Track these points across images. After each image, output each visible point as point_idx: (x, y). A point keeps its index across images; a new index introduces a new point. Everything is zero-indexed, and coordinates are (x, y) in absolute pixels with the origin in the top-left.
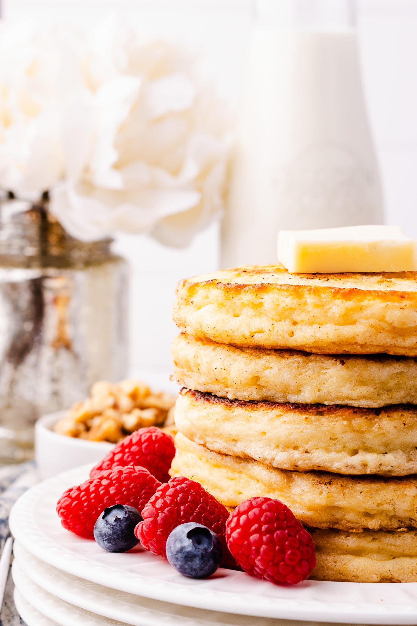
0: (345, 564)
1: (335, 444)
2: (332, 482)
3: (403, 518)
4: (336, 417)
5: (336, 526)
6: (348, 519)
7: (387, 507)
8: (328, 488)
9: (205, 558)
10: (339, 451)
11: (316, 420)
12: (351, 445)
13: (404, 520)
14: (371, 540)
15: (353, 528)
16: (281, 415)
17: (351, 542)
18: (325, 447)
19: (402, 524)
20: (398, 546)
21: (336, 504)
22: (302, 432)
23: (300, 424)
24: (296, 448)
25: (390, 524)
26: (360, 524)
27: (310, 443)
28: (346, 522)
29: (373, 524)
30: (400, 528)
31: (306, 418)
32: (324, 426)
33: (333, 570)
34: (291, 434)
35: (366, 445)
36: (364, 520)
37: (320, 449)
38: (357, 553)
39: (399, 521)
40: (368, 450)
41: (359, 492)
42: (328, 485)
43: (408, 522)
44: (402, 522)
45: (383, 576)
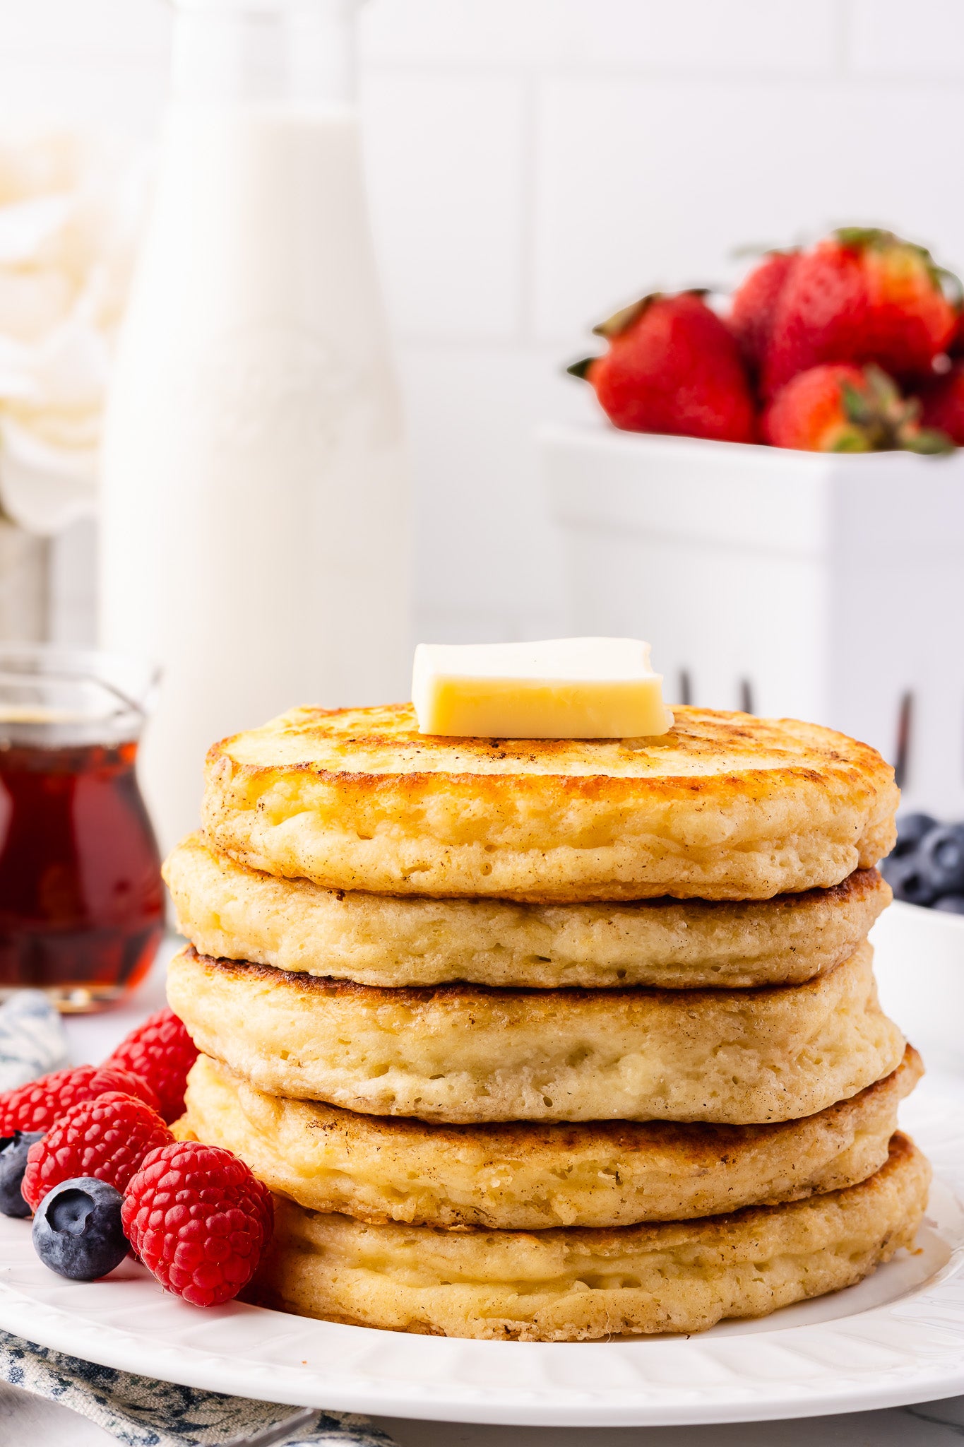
0: (349, 1286)
1: (348, 1053)
2: (336, 1125)
3: (462, 1206)
4: (354, 1000)
5: (343, 1210)
6: (360, 1198)
7: (423, 1181)
8: (326, 1135)
9: (69, 1248)
10: (351, 1067)
11: (321, 1003)
12: (374, 1057)
13: (463, 1211)
14: (403, 1242)
15: (369, 1216)
16: (268, 992)
17: (365, 1241)
18: (330, 1056)
19: (459, 1218)
20: (450, 1260)
21: (339, 1166)
22: (293, 1023)
23: (292, 1009)
24: (285, 1055)
25: (437, 1215)
26: (379, 1210)
27: (304, 1047)
28: (357, 1203)
29: (400, 1210)
30: (455, 1224)
31: (303, 999)
32: (329, 1016)
33: (328, 1295)
34: (276, 1028)
35: (401, 1057)
36: (386, 1202)
37: (320, 1061)
38: (376, 1265)
39: (453, 1211)
40: (405, 1067)
41: (375, 1148)
42: (328, 1130)
43: (471, 1215)
44: (458, 1215)
45: (411, 1316)
